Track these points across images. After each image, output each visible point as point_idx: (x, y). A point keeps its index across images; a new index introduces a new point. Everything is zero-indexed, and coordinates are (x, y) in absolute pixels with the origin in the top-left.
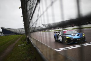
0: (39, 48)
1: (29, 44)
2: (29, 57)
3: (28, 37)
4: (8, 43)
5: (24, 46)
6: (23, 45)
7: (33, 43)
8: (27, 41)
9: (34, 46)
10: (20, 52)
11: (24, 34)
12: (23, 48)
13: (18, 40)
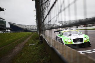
0: (57, 49)
1: (42, 44)
2: (43, 59)
3: (41, 35)
4: (16, 41)
5: (37, 46)
6: (35, 44)
7: (49, 42)
8: (40, 41)
9: (51, 46)
10: (32, 53)
11: (36, 32)
12: (34, 48)
13: (29, 38)
